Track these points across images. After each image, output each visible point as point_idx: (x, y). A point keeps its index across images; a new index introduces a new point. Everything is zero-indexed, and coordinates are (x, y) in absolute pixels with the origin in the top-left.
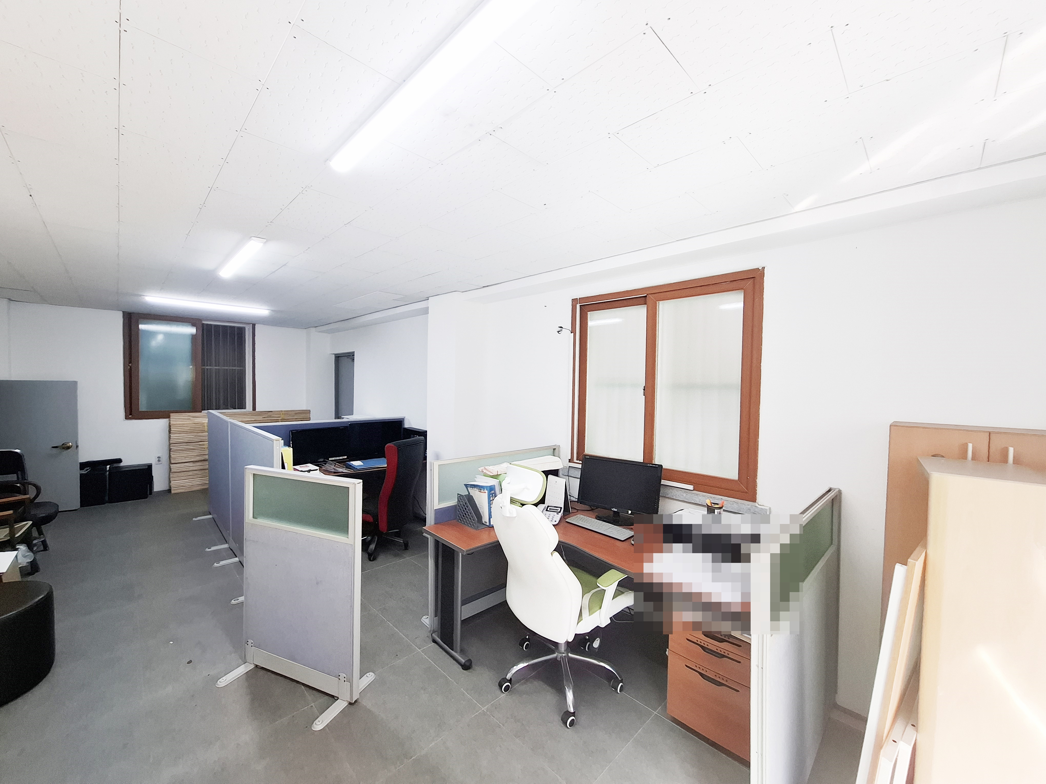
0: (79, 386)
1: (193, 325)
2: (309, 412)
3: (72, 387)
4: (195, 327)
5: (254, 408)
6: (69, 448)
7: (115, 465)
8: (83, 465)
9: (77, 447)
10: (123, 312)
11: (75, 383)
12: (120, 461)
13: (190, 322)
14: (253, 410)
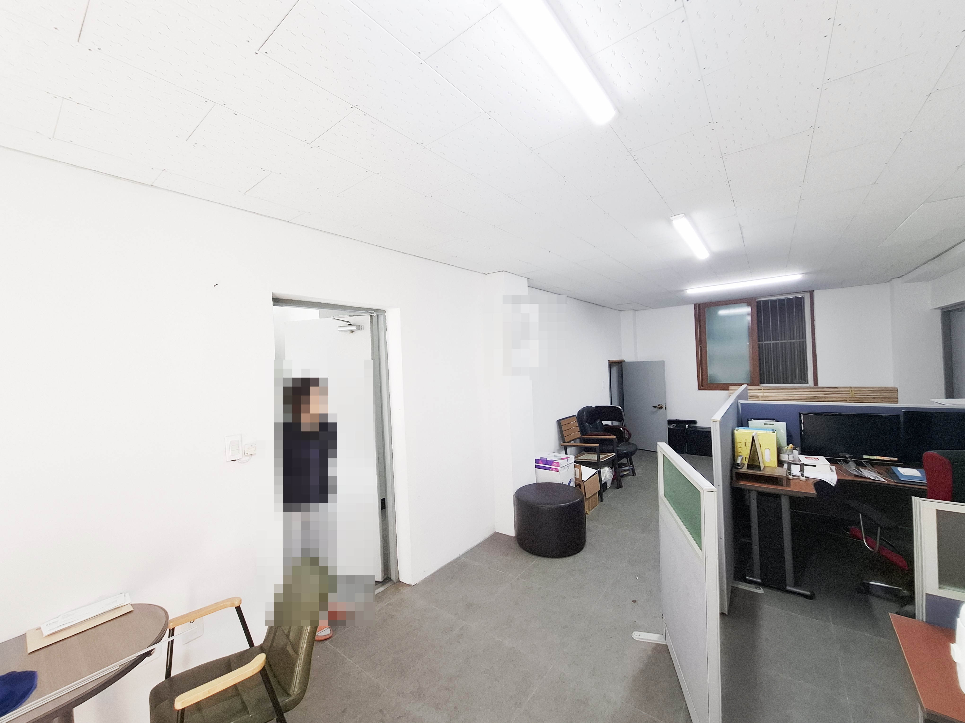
0: (666, 363)
1: (749, 304)
2: (895, 390)
3: (661, 364)
4: (750, 306)
5: (816, 383)
6: (661, 408)
7: (693, 425)
8: (670, 422)
9: (666, 408)
10: (694, 304)
11: (664, 361)
12: (695, 422)
13: (745, 302)
14: (815, 385)
